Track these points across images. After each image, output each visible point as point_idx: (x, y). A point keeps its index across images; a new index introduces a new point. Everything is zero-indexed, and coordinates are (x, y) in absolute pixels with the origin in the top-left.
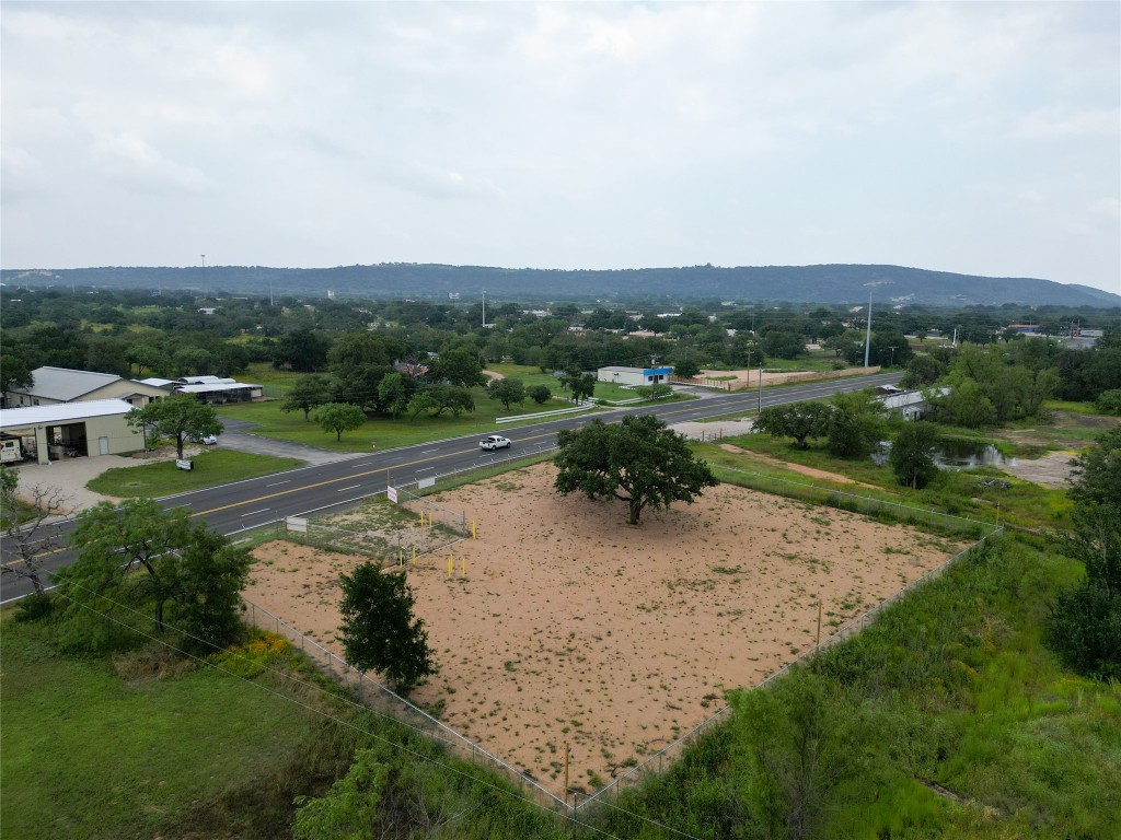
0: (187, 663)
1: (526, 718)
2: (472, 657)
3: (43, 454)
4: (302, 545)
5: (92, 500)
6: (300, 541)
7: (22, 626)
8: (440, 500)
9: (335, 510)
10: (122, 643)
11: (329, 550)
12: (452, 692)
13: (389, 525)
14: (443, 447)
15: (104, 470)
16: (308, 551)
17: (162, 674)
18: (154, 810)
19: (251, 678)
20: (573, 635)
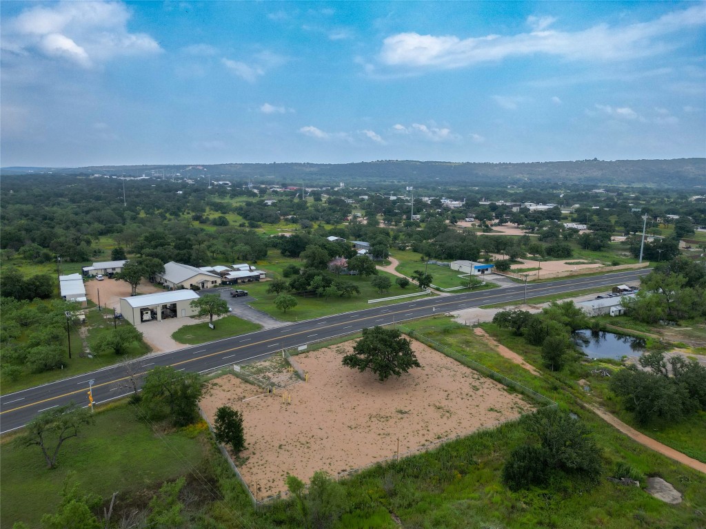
0: (175, 429)
1: (273, 468)
2: (270, 440)
3: (159, 316)
4: (237, 377)
5: (174, 347)
6: (237, 375)
7: (130, 406)
8: (306, 357)
9: (259, 359)
10: (157, 418)
11: (247, 381)
12: (254, 454)
13: (277, 370)
14: (329, 320)
15: (181, 326)
16: (239, 380)
17: (166, 432)
18: (147, 481)
19: (192, 438)
20: (313, 436)
